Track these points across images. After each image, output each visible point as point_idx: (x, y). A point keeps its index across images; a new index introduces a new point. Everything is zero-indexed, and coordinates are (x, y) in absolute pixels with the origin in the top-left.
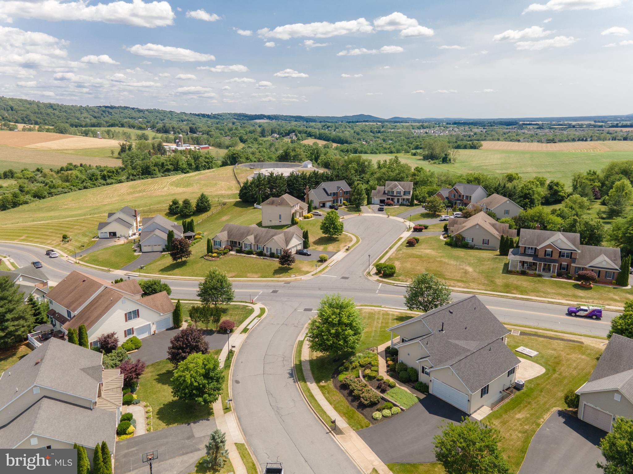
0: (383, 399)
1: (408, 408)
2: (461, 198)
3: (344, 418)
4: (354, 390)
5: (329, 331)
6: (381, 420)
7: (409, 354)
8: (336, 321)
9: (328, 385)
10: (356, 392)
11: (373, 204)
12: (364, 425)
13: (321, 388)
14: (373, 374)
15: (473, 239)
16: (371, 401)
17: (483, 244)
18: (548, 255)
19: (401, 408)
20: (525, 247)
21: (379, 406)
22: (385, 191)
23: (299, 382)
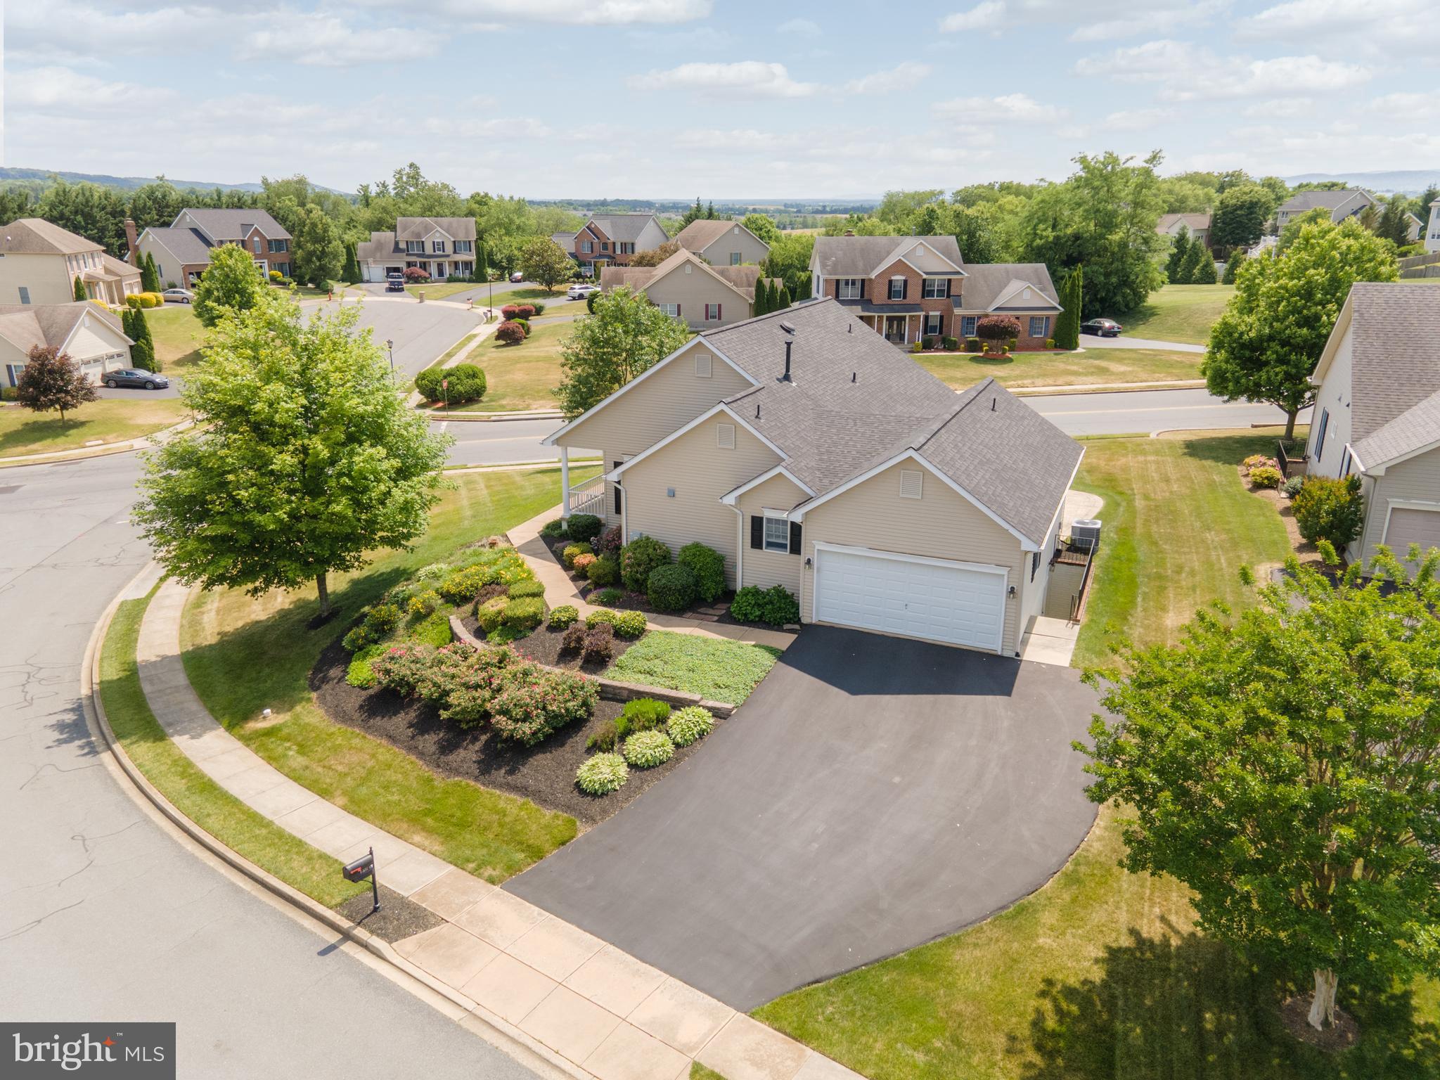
0: (607, 694)
1: (740, 699)
2: (610, 252)
3: (417, 838)
4: (447, 693)
5: (261, 464)
6: (630, 789)
7: (672, 494)
8: (291, 405)
9: (297, 717)
10: (459, 699)
11: (368, 282)
12: (543, 840)
13: (261, 743)
14: (526, 608)
15: (679, 306)
16: (551, 718)
17: (707, 318)
18: (897, 294)
19: (710, 709)
20: (838, 281)
21: (597, 729)
22: (397, 243)
23: (117, 747)
